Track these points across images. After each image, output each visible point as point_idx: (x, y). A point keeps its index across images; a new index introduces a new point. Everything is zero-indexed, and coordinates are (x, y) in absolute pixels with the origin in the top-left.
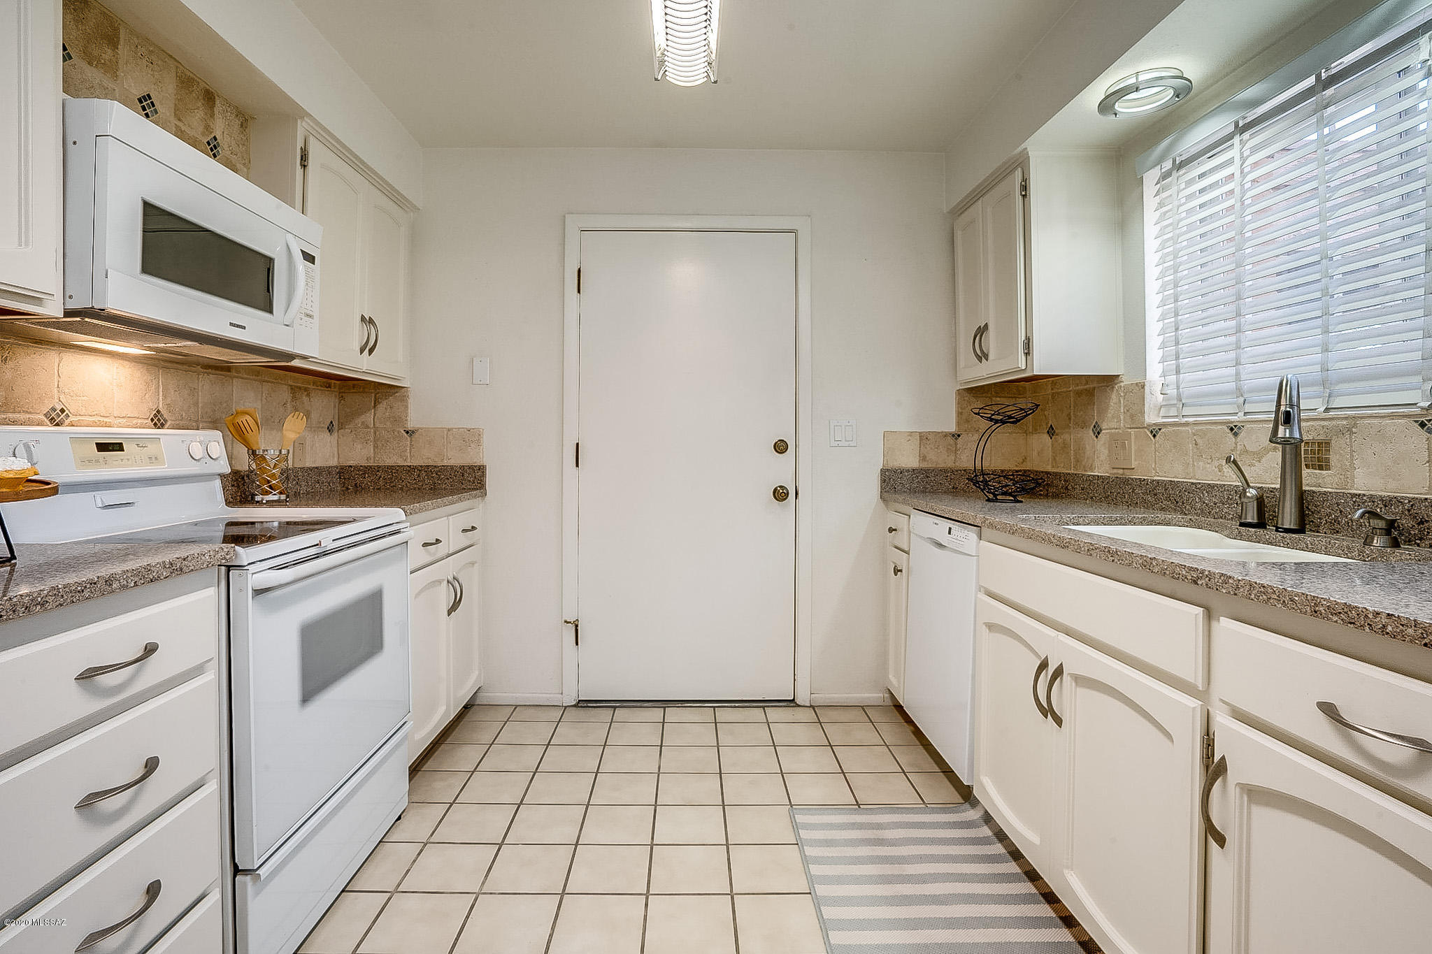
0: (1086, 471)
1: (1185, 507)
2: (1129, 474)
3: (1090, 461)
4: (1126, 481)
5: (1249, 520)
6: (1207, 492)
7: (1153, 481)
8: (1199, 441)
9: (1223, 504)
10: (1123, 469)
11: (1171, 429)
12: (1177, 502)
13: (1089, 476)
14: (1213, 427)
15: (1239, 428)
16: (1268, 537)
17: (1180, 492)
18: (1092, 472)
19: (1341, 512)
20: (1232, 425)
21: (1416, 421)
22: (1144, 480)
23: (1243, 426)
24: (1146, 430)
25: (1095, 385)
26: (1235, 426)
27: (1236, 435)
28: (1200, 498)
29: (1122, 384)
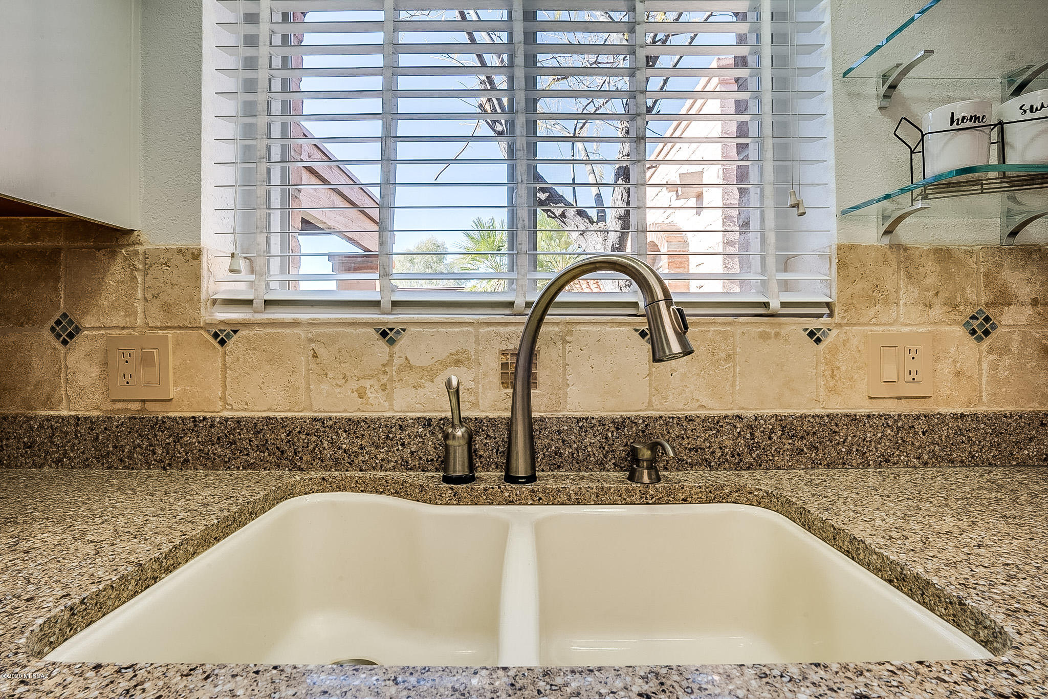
0: (30, 408)
1: (301, 458)
2: (158, 410)
3: (46, 389)
4: (160, 424)
5: (459, 473)
6: (345, 431)
7: (227, 420)
8: (321, 351)
9: (377, 447)
10: (143, 401)
11: (261, 331)
12: (283, 452)
13: (48, 419)
14: (349, 330)
15: (398, 332)
16: (507, 494)
17: (288, 435)
18: (51, 409)
19: (563, 441)
20: (383, 328)
21: (636, 330)
22: (205, 419)
23: (404, 330)
24: (202, 332)
25: (61, 243)
26: (391, 329)
27: (392, 342)
28: (332, 442)
29: (140, 249)
